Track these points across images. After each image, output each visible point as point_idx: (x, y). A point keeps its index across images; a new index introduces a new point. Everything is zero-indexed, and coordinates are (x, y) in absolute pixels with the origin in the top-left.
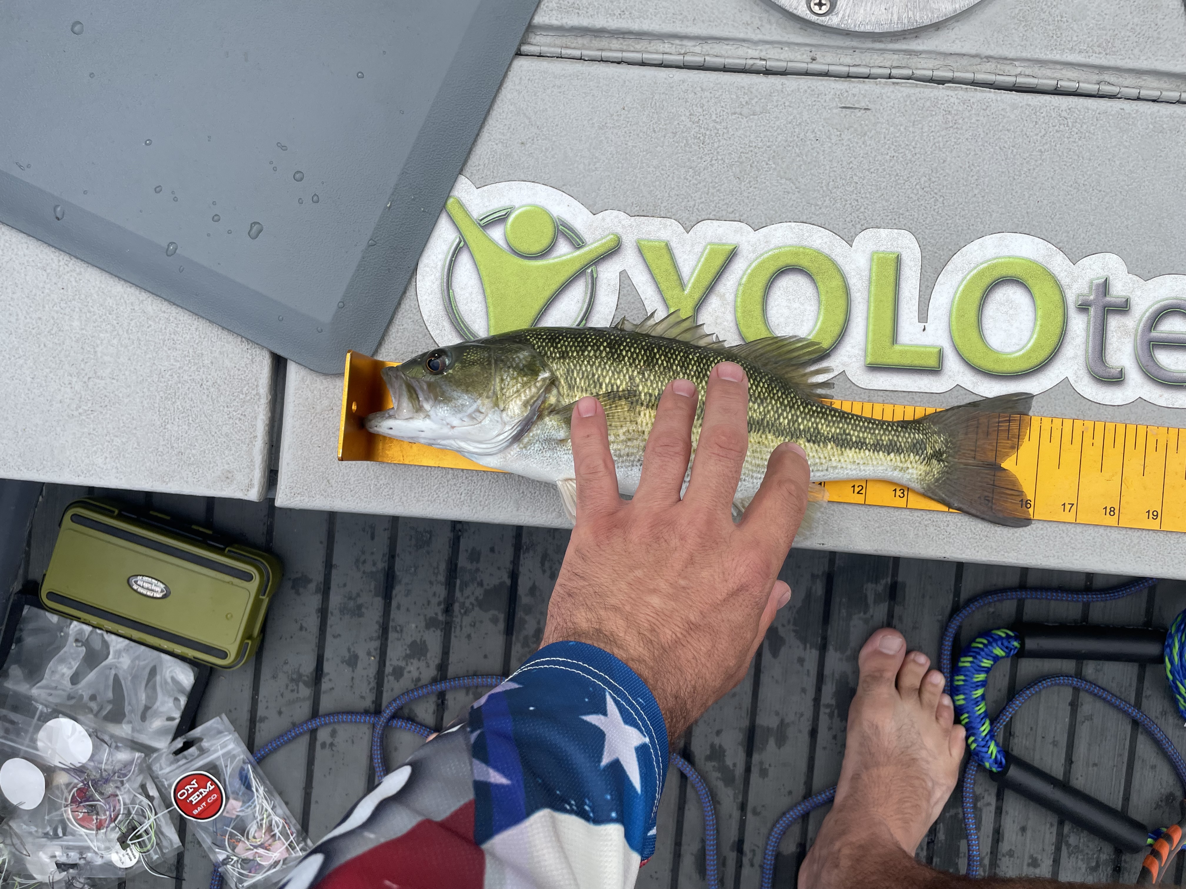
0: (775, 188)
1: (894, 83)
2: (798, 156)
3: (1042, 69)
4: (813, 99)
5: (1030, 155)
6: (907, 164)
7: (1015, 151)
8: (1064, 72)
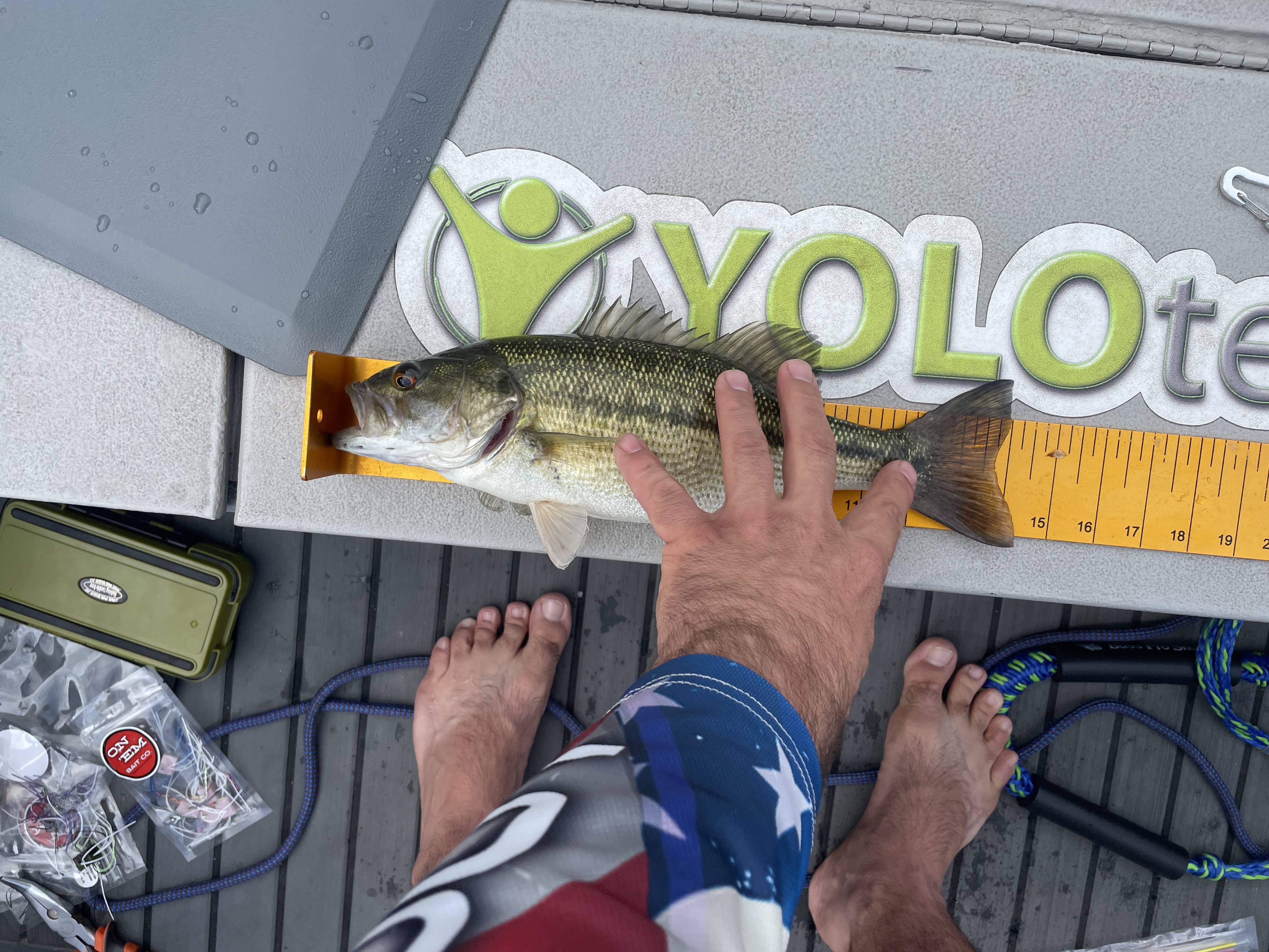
0: (816, 164)
1: (959, 40)
2: (845, 125)
3: (1133, 27)
4: (865, 57)
5: (1114, 131)
6: (971, 138)
7: (1096, 126)
8: (1158, 32)
